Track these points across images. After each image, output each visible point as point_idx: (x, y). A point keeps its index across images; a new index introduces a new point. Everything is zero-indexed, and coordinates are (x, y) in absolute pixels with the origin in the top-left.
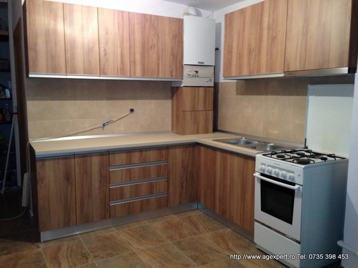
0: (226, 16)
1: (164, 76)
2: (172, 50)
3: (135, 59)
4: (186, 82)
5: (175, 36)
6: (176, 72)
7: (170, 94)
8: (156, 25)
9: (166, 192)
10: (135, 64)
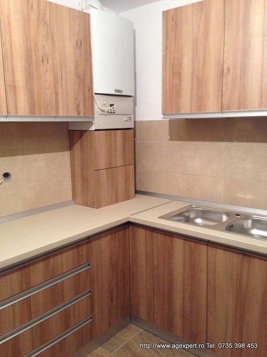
0: (166, 14)
1: (65, 113)
2: (76, 68)
3: (14, 81)
4: (100, 122)
5: (79, 43)
6: (85, 106)
7: (67, 143)
8: (48, 19)
9: (89, 317)
10: (15, 90)
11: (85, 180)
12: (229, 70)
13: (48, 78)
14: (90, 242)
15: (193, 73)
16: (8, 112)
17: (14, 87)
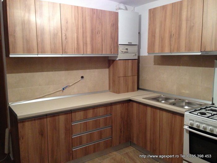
1: (106, 53)
3: (86, 41)
5: (113, 25)
6: (114, 50)
9: (110, 137)
10: (86, 45)
11: (114, 81)
12: (173, 35)
13: (99, 39)
14: (112, 105)
15: (160, 36)
16: (84, 53)
17: (86, 43)
